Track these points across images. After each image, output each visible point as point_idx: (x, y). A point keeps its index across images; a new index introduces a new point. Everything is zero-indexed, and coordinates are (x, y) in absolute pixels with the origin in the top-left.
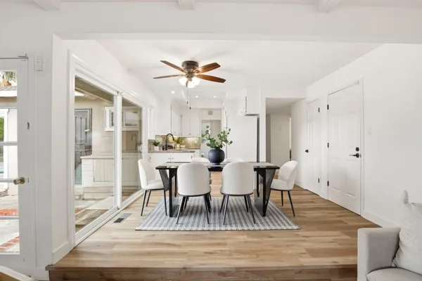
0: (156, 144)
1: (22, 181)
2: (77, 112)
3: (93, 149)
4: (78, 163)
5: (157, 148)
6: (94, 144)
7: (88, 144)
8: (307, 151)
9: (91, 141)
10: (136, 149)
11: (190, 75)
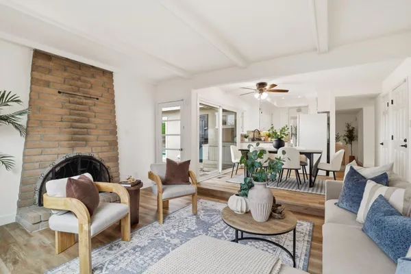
0: (246, 137)
1: (182, 150)
2: (201, 117)
3: (209, 140)
4: (201, 147)
5: (247, 140)
6: (209, 137)
7: (206, 137)
8: (382, 144)
9: (207, 135)
10: (233, 140)
11: (261, 91)
